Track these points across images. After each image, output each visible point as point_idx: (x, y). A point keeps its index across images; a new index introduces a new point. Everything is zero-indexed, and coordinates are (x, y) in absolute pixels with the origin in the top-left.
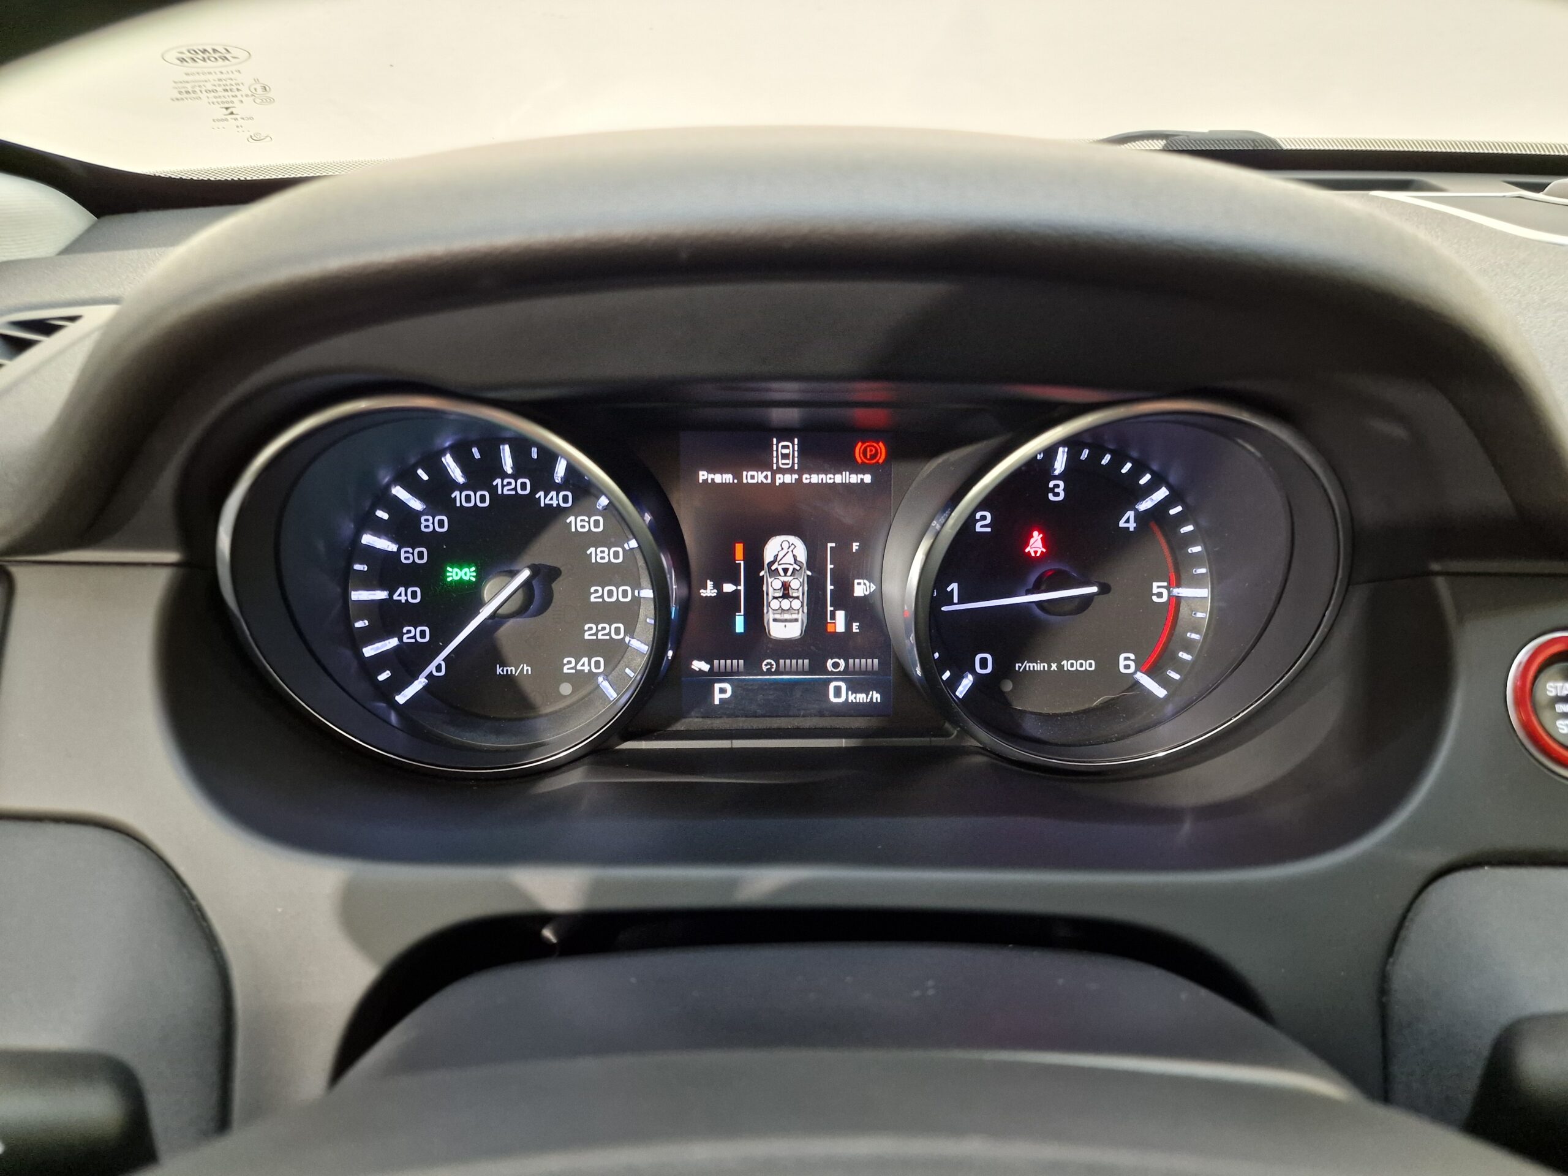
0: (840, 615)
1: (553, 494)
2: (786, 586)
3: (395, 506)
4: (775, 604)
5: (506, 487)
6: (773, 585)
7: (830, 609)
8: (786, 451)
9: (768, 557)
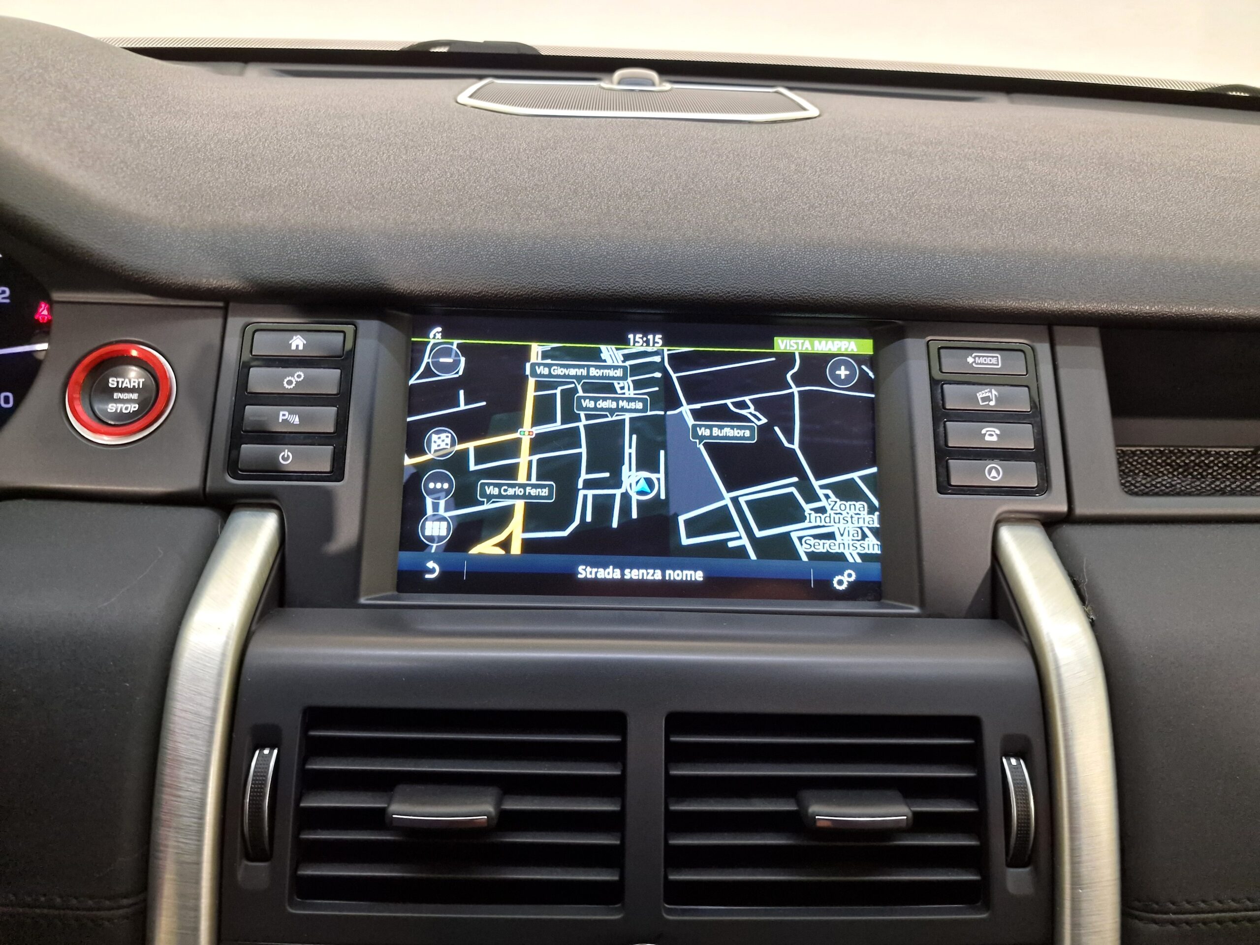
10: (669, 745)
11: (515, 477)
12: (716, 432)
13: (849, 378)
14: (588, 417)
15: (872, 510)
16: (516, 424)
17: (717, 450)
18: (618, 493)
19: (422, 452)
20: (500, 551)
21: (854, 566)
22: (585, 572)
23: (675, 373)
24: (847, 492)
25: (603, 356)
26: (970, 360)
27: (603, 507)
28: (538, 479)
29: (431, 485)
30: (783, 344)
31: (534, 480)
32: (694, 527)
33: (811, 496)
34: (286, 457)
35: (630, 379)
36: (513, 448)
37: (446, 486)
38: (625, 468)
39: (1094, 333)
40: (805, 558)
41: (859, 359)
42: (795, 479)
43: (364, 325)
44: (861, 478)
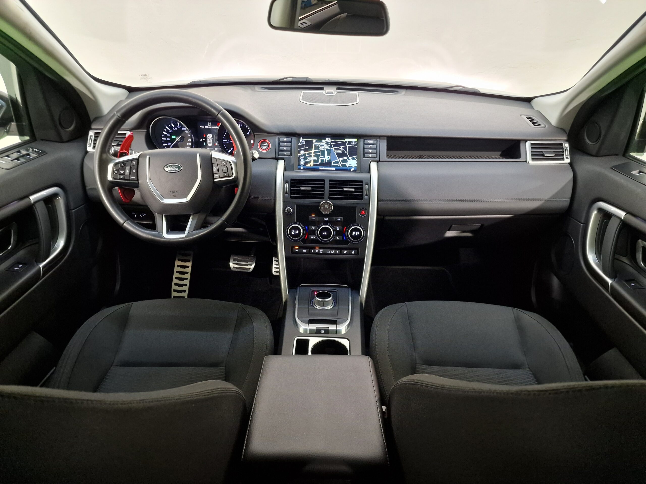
0: (216, 143)
1: (184, 128)
2: (210, 140)
3: (167, 129)
4: (209, 142)
5: (179, 127)
6: (208, 139)
7: (215, 142)
8: (210, 124)
9: (208, 136)
10: (329, 187)
11: (311, 157)
12: (337, 151)
13: (354, 144)
14: (321, 149)
15: (356, 161)
16: (311, 150)
17: (337, 154)
18: (324, 159)
19: (300, 154)
20: (310, 166)
21: (354, 168)
22: (320, 168)
23: (332, 143)
24: (353, 159)
25: (323, 141)
26: (369, 142)
27: (322, 161)
28: (315, 157)
29: (301, 158)
30: (346, 140)
31: (314, 157)
32: (334, 163)
33: (349, 159)
34: (285, 153)
35: (326, 144)
36: (311, 153)
37: (303, 158)
38: (325, 156)
39: (386, 138)
40: (348, 167)
41: (356, 142)
42: (347, 157)
43: (293, 137)
44: (356, 157)
